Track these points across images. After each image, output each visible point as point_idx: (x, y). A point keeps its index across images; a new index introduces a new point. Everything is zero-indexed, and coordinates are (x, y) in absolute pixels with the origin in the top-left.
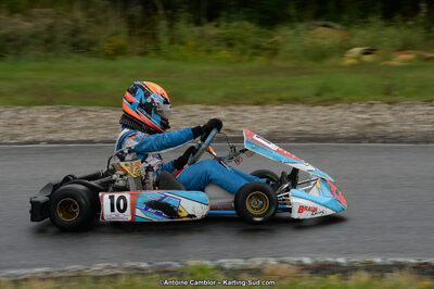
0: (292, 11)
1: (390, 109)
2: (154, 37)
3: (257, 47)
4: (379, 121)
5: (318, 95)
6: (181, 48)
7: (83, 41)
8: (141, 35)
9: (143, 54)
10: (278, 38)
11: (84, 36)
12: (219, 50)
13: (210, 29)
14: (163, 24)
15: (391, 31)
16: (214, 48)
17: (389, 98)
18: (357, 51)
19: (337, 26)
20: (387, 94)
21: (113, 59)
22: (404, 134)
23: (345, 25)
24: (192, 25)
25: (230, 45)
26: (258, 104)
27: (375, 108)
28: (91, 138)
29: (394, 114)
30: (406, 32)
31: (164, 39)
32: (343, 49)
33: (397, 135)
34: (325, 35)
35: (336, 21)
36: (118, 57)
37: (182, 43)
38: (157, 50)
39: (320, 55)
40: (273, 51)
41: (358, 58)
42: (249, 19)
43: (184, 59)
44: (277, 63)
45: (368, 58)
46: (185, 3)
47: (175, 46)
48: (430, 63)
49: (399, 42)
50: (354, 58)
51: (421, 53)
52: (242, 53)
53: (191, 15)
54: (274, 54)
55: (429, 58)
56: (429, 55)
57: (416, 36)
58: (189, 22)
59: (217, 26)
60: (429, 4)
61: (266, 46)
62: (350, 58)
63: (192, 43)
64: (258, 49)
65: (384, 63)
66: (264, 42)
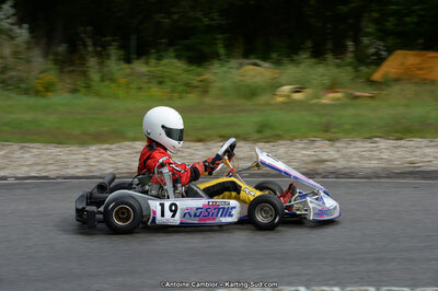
0: (222, 51)
1: (331, 146)
2: (84, 74)
3: (188, 85)
4: (325, 157)
5: (259, 132)
6: (113, 85)
7: (11, 78)
8: (70, 72)
9: (74, 91)
10: (207, 76)
11: (13, 73)
12: (150, 88)
13: (140, 67)
14: (92, 62)
15: (321, 69)
16: (145, 86)
17: (329, 135)
18: (286, 88)
19: (266, 65)
20: (326, 131)
21: (44, 97)
22: (353, 170)
23: (274, 63)
24: (122, 62)
25: (160, 83)
26: (199, 141)
27: (317, 144)
28: (44, 174)
29: (338, 151)
30: (335, 71)
31: (95, 76)
32: (274, 87)
33: (347, 171)
34: (256, 72)
35: (264, 59)
36: (49, 94)
37: (113, 80)
38: (88, 87)
39: (252, 93)
40: (204, 89)
41: (288, 96)
42: (178, 57)
43: (116, 97)
44: (207, 100)
45: (297, 96)
46: (114, 41)
47: (106, 83)
48: (359, 101)
49: (327, 81)
50: (285, 96)
51: (351, 91)
52: (173, 91)
53: (122, 53)
54: (205, 92)
55: (357, 97)
56: (358, 94)
57: (345, 74)
58: (120, 59)
59: (147, 63)
60: (357, 42)
61: (196, 84)
62: (281, 96)
63: (123, 81)
64: (189, 87)
65: (315, 101)
66: (194, 79)
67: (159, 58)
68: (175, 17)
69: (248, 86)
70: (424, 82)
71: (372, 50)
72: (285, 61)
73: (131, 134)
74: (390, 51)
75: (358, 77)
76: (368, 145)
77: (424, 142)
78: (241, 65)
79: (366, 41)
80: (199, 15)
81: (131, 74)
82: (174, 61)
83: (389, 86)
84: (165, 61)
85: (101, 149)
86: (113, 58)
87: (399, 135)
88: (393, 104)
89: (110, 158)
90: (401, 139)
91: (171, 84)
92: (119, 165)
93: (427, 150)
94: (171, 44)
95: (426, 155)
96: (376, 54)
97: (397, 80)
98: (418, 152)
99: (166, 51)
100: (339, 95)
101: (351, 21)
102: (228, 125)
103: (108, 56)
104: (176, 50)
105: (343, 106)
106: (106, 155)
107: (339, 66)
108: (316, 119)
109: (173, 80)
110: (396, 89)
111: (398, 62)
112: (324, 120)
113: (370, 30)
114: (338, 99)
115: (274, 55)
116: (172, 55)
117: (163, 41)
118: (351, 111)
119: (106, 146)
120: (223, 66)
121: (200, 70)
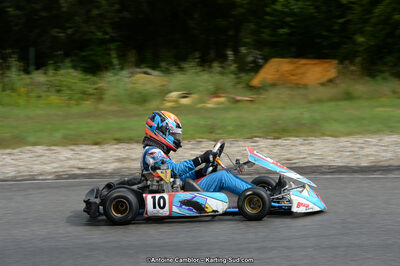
0: (115, 61)
3: (84, 93)
6: (13, 94)
10: (101, 84)
12: (48, 96)
13: (39, 77)
15: (205, 76)
16: (43, 94)
17: (213, 136)
18: (174, 95)
19: (156, 73)
20: (211, 133)
23: (162, 71)
24: (22, 73)
25: (58, 91)
26: (96, 144)
27: (203, 145)
30: (218, 77)
32: (163, 93)
34: (147, 80)
35: (154, 68)
37: (13, 90)
39: (143, 99)
40: (99, 96)
41: (176, 101)
42: (74, 67)
43: (17, 105)
44: (102, 106)
45: (184, 101)
46: (14, 53)
47: (8, 92)
48: (240, 105)
49: (211, 88)
50: (174, 101)
51: (233, 96)
52: (70, 99)
53: (22, 64)
54: (100, 99)
55: (238, 101)
56: (239, 98)
57: (228, 80)
58: (20, 70)
59: (45, 73)
60: (236, 52)
61: (91, 91)
62: (170, 101)
63: (22, 90)
64: (85, 94)
65: (201, 105)
66: (89, 87)
67: (57, 69)
68: (70, 31)
69: (140, 93)
70: (297, 86)
71: (250, 59)
72: (174, 68)
73: (32, 139)
74: (266, 59)
75: (239, 83)
76: (249, 144)
77: (299, 140)
78: (132, 73)
79: (243, 50)
80: (93, 28)
81: (31, 84)
82: (71, 71)
83: (267, 90)
84: (62, 72)
85: (3, 154)
86: (14, 69)
87: (277, 135)
88: (271, 107)
89: (12, 162)
90: (278, 138)
91: (69, 92)
92: (22, 169)
93: (302, 148)
94: (67, 55)
95: (300, 152)
96: (254, 62)
97: (274, 85)
98: (294, 149)
99: (62, 62)
100: (222, 100)
101: (231, 33)
102: (122, 129)
103: (9, 68)
104: (72, 61)
105: (226, 109)
106: (8, 159)
107: (222, 73)
108: (202, 122)
109: (70, 88)
110: (273, 93)
111: (275, 68)
112: (210, 122)
113: (247, 40)
114: (222, 103)
115: (163, 64)
116: (69, 65)
117: (59, 52)
118: (232, 114)
119: (8, 151)
120: (116, 74)
121: (95, 79)
